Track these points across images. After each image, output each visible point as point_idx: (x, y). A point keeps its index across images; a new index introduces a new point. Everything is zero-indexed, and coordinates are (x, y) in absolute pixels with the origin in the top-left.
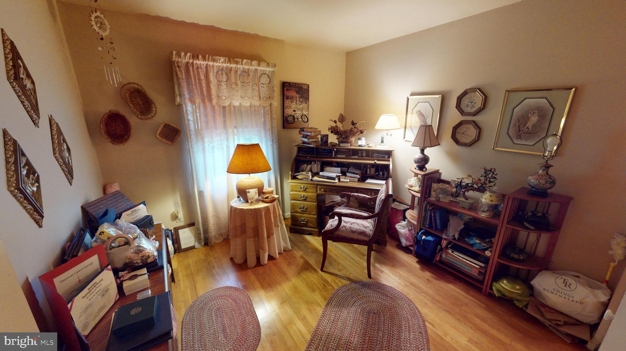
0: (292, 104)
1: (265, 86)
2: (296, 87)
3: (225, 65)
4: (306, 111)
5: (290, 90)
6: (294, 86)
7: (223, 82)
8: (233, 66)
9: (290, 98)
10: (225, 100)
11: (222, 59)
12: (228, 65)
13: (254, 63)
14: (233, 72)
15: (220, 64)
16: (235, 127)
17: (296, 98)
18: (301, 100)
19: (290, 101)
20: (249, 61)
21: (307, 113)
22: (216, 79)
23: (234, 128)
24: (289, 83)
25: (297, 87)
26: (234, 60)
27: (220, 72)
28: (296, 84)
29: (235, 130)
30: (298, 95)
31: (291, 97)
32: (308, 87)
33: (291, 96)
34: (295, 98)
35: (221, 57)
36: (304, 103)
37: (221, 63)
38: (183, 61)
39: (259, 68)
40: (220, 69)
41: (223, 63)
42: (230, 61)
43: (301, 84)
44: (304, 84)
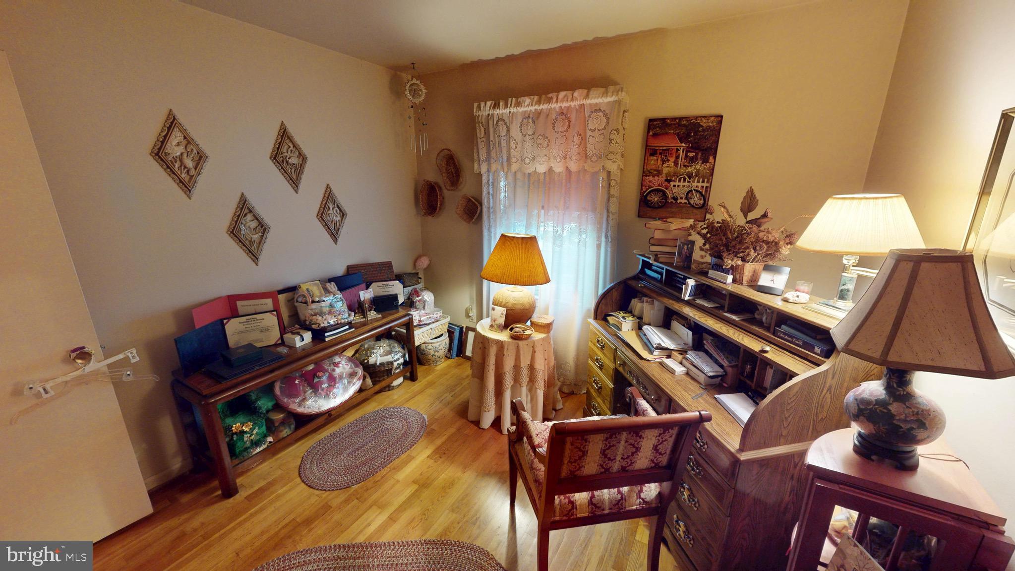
0: (665, 165)
1: (596, 133)
2: (679, 125)
3: (533, 108)
4: (703, 182)
5: (663, 134)
6: (675, 124)
7: (527, 135)
8: (544, 107)
9: (661, 154)
10: (529, 163)
11: (527, 100)
12: (537, 107)
13: (576, 94)
14: (542, 117)
15: (526, 109)
16: (543, 207)
17: (678, 150)
18: (691, 155)
19: (660, 159)
20: (569, 93)
21: (705, 185)
22: (521, 132)
23: (541, 208)
24: (663, 120)
25: (684, 125)
26: (547, 97)
27: (525, 121)
28: (681, 119)
29: (543, 211)
30: (683, 144)
31: (663, 150)
32: (720, 123)
33: (664, 148)
34: (674, 151)
35: (526, 97)
36: (701, 162)
37: (528, 106)
38: (484, 114)
39: (588, 102)
40: (526, 116)
41: (528, 105)
42: (539, 102)
43: (696, 118)
44: (705, 117)
